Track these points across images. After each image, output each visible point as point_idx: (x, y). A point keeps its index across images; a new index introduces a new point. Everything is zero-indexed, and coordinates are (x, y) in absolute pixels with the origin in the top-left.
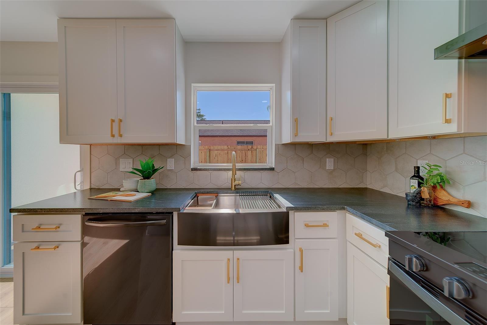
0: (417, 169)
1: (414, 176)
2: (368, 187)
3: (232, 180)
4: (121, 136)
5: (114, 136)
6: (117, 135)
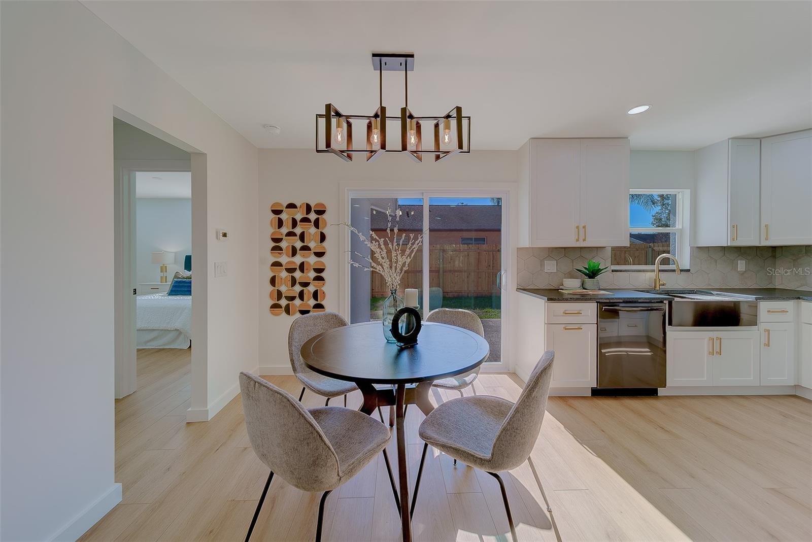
2: (776, 287)
3: (655, 280)
4: (584, 240)
5: (577, 240)
6: (581, 240)
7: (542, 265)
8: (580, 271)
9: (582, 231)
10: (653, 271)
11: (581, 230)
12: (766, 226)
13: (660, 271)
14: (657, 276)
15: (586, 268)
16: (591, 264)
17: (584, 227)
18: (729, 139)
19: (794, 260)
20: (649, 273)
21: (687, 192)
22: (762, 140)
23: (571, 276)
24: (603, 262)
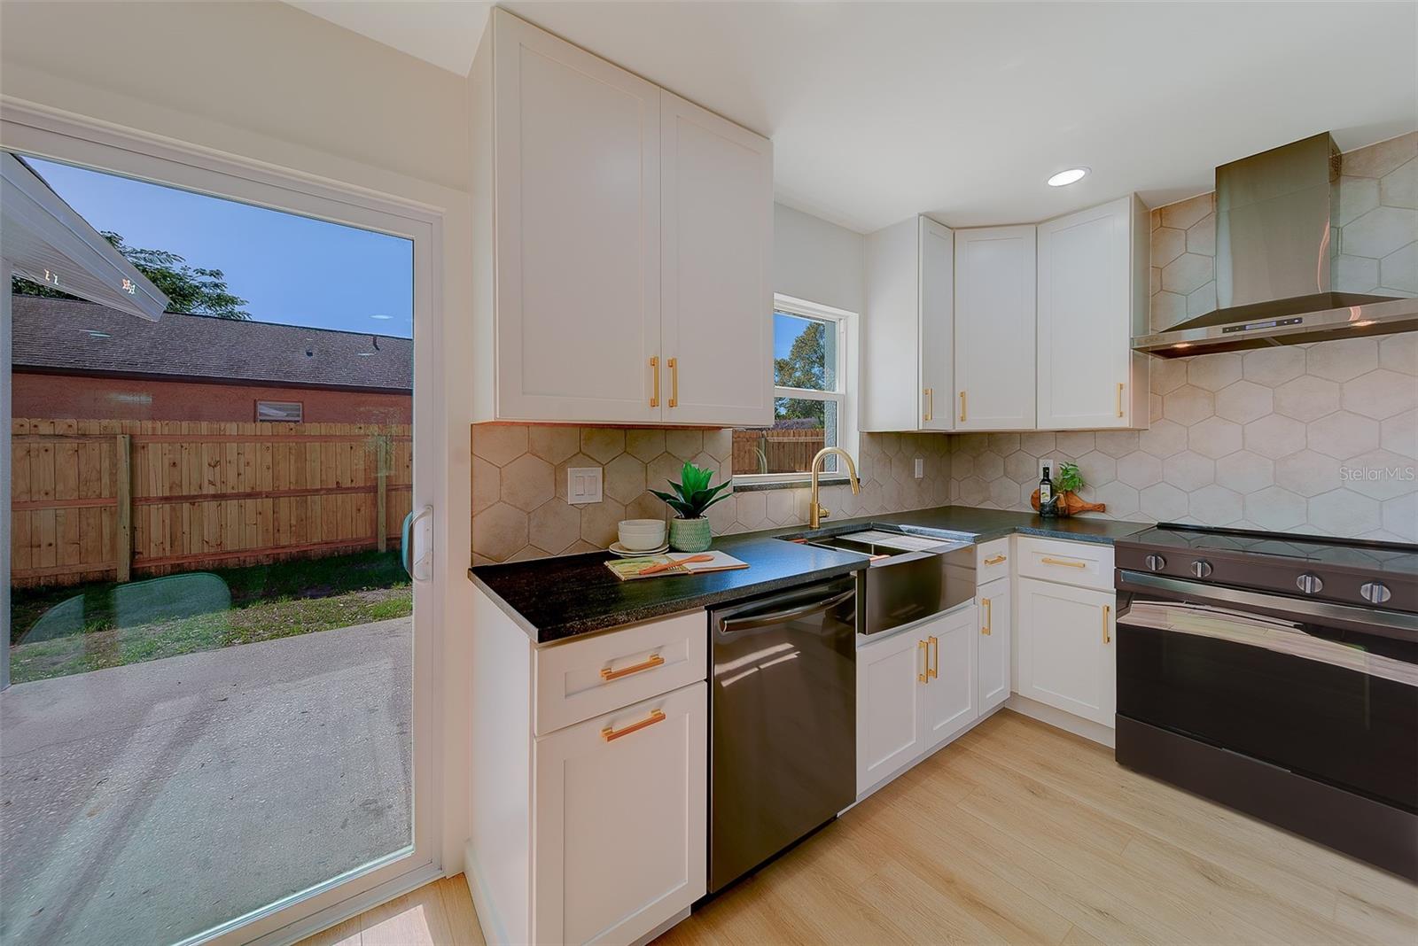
0: (1046, 470)
1: (1043, 480)
2: (953, 504)
3: (812, 506)
4: (672, 404)
5: (654, 404)
6: (664, 401)
7: (560, 482)
8: (664, 497)
9: (666, 373)
10: (808, 485)
11: (663, 369)
12: (962, 394)
13: (821, 484)
14: (816, 496)
15: (677, 487)
16: (691, 475)
17: (672, 364)
18: (920, 215)
19: (974, 458)
20: (800, 490)
21: (854, 318)
22: (957, 232)
23: (642, 511)
24: (715, 468)
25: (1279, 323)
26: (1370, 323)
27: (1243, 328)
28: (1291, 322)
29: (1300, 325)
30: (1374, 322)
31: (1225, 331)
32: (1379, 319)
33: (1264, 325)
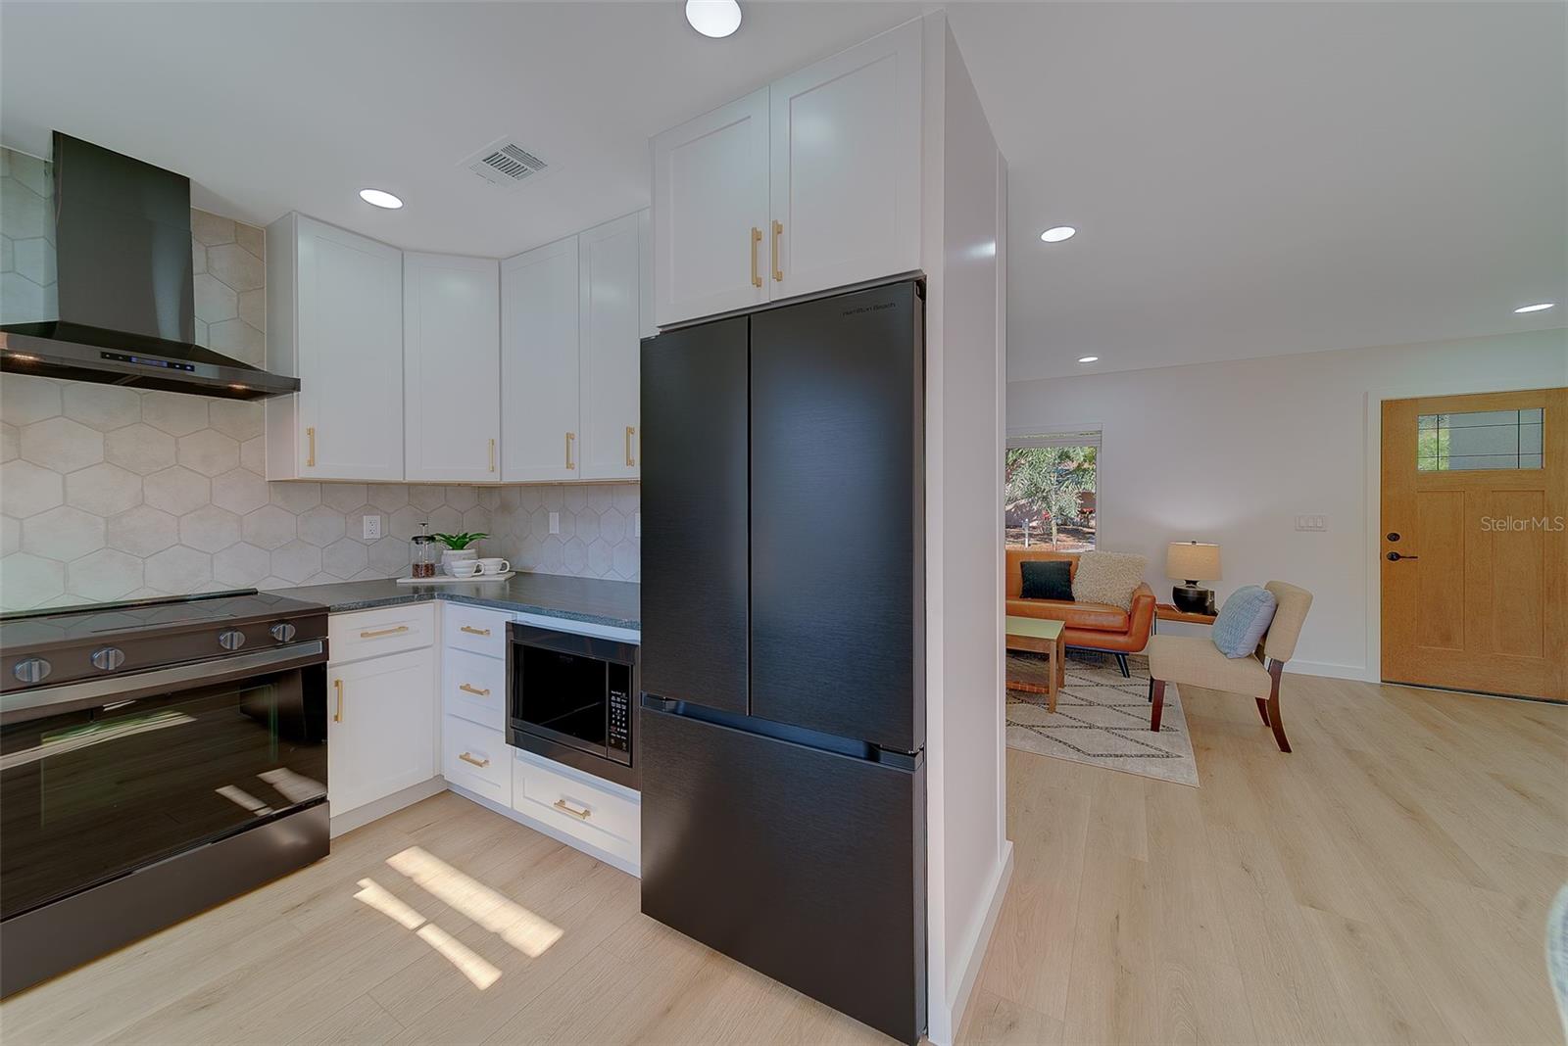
25: (171, 365)
26: (244, 387)
27: (128, 359)
28: (183, 367)
29: (191, 373)
30: (248, 387)
31: (103, 355)
32: (249, 385)
33: (154, 363)
